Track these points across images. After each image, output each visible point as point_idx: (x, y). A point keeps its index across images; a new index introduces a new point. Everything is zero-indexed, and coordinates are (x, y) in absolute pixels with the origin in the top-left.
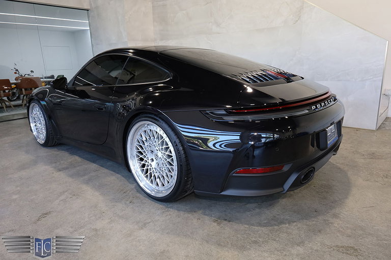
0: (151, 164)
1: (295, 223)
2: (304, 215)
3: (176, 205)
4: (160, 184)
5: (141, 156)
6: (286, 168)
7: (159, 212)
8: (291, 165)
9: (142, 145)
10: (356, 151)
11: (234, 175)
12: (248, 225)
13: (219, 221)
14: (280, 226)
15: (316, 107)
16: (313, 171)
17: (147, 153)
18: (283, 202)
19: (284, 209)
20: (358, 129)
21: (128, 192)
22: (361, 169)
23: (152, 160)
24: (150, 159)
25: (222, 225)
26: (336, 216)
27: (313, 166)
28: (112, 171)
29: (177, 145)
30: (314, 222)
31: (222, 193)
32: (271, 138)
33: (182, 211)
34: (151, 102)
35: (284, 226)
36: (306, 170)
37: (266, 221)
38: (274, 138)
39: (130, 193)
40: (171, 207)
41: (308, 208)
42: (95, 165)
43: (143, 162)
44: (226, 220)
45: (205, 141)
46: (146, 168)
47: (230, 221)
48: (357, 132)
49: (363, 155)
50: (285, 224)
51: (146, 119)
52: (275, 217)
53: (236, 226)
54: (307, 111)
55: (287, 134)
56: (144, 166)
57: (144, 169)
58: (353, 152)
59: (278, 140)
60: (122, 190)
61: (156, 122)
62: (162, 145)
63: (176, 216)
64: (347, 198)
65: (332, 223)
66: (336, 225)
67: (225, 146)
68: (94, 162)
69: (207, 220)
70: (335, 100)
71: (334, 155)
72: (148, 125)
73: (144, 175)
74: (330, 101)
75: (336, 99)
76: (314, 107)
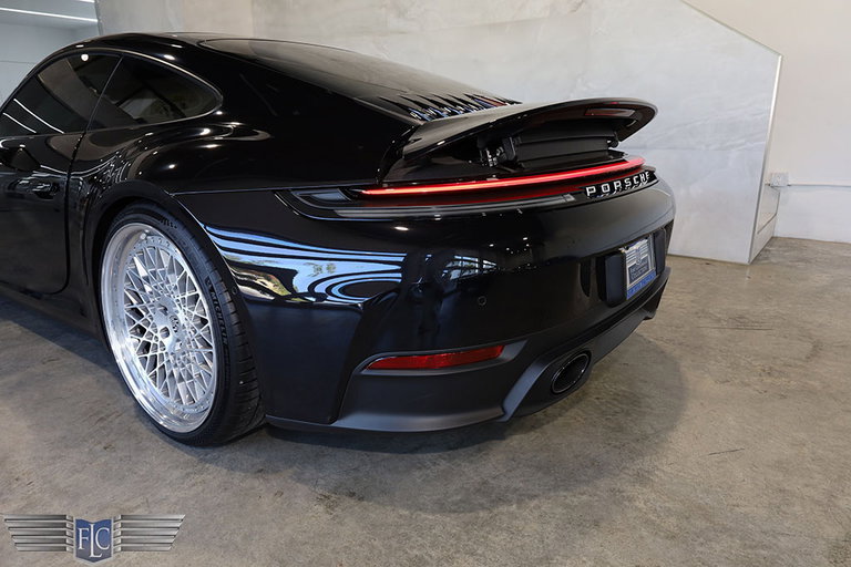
0: (162, 345)
1: (536, 502)
2: (561, 475)
3: (227, 454)
4: (184, 398)
5: (138, 322)
6: (508, 354)
7: (177, 473)
8: (522, 344)
9: (137, 290)
10: (703, 311)
11: (364, 372)
12: (409, 508)
13: (333, 497)
14: (495, 511)
15: (599, 190)
16: (585, 360)
17: (151, 313)
18: (516, 441)
19: (513, 460)
20: (709, 262)
21: (114, 416)
22: (712, 353)
23: (166, 332)
24: (160, 328)
25: (338, 511)
26: (642, 478)
27: (586, 346)
28: (92, 360)
29: (212, 290)
30: (584, 497)
31: (338, 424)
32: (475, 268)
33: (240, 470)
34: (172, 166)
35: (504, 508)
36: (566, 359)
37: (459, 498)
38: (481, 268)
39: (117, 421)
40: (213, 461)
41: (576, 457)
42: (52, 344)
43: (144, 339)
44: (352, 495)
45: (286, 277)
46: (151, 353)
47: (361, 499)
48: (709, 268)
49: (719, 320)
50: (509, 502)
51: (141, 216)
52: (485, 483)
53: (376, 513)
54: (572, 199)
55: (518, 261)
56: (146, 347)
57: (148, 356)
58: (697, 313)
59: (491, 274)
60: (98, 413)
61: (161, 225)
62: (183, 291)
63: (219, 486)
64: (672, 428)
65: (630, 499)
66: (641, 505)
67: (342, 291)
68: (53, 338)
69: (302, 495)
70: (652, 176)
71: (647, 318)
72: (148, 235)
73: (149, 371)
74: (638, 179)
75: (655, 178)
76: (590, 190)
